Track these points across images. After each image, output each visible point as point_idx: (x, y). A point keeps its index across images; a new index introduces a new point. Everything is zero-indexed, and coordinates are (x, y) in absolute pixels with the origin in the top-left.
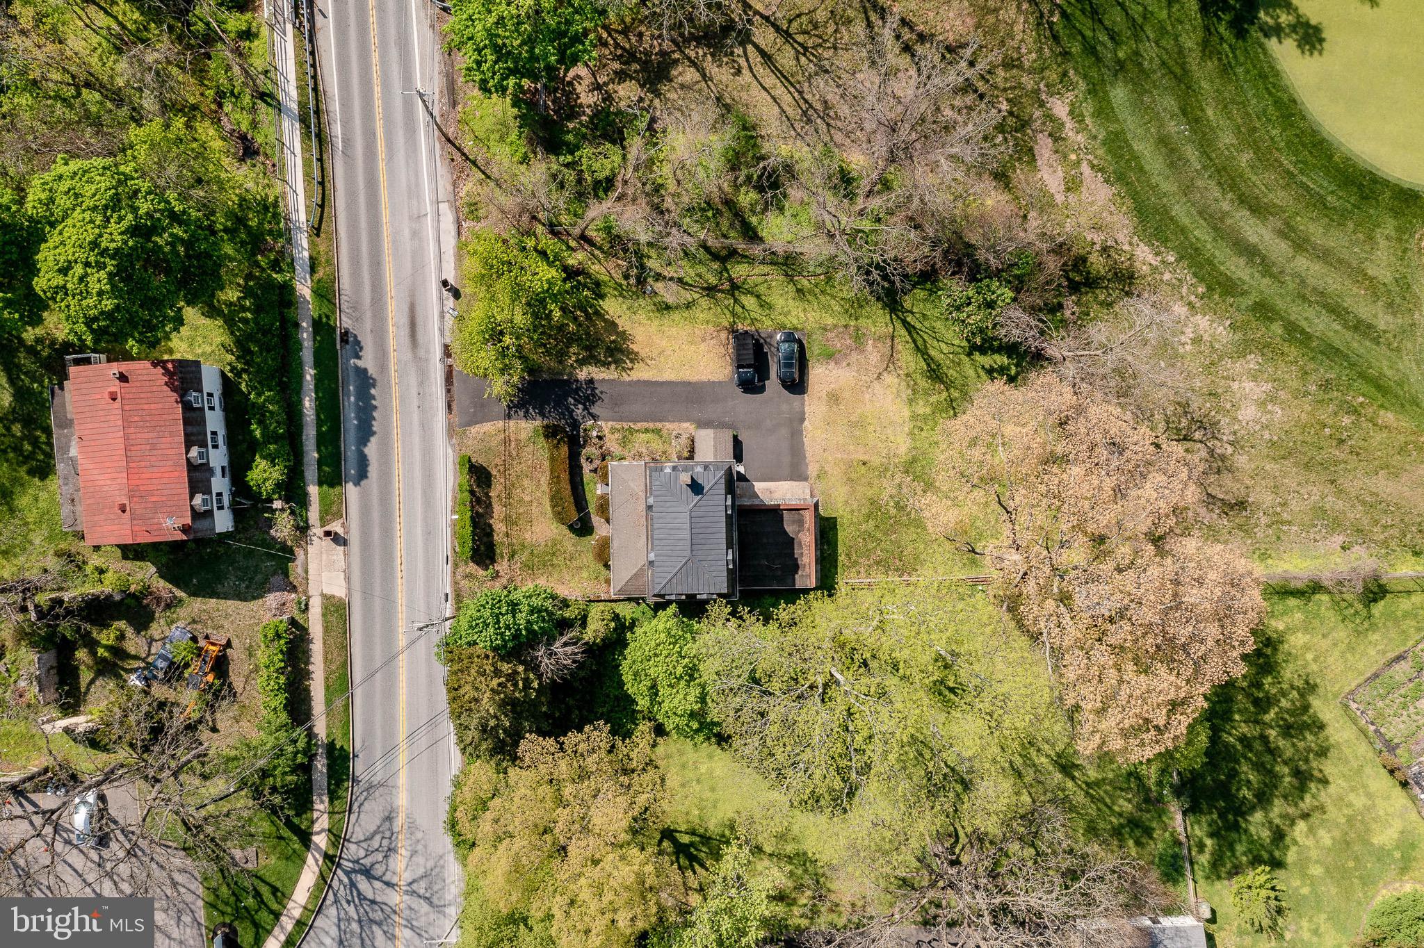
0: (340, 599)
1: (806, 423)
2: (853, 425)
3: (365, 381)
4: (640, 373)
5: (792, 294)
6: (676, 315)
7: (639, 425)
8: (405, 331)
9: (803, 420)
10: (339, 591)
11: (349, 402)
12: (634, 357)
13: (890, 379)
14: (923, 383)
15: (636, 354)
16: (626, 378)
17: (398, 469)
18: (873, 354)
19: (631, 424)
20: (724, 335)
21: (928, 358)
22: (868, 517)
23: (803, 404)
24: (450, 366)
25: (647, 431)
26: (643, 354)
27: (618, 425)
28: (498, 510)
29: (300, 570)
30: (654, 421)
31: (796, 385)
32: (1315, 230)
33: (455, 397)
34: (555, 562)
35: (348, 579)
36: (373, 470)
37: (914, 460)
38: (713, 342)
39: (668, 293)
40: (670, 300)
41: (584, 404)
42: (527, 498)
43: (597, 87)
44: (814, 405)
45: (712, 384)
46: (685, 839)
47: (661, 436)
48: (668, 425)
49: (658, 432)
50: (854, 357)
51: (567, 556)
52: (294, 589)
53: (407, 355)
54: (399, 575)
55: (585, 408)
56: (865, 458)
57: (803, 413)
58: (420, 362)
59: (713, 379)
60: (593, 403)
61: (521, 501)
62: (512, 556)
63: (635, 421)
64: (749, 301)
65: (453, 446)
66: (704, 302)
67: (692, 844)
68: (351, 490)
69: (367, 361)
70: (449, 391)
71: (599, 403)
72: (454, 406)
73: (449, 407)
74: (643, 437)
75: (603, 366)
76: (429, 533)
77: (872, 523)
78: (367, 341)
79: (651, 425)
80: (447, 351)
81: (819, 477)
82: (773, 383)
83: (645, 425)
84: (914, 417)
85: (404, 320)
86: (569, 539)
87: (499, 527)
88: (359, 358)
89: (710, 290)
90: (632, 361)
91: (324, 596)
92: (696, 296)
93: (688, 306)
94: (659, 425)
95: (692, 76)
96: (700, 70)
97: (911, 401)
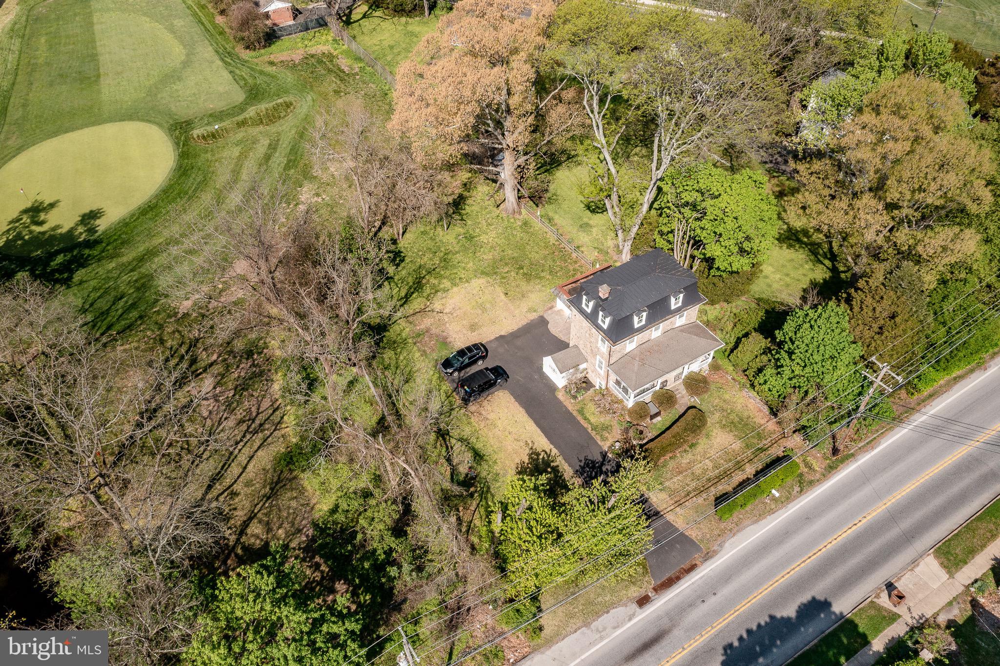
0: (936, 557)
1: (503, 333)
2: (484, 310)
4: (543, 443)
5: (411, 384)
6: (479, 446)
7: (586, 425)
9: (502, 337)
10: (931, 565)
12: (534, 455)
14: (427, 290)
15: (530, 455)
16: (555, 451)
17: (781, 580)
18: (427, 322)
19: (589, 430)
20: (472, 407)
21: (408, 295)
22: (541, 278)
23: (491, 342)
24: (655, 590)
25: (585, 419)
26: (527, 451)
27: (598, 438)
28: (738, 477)
29: (955, 611)
30: (574, 418)
32: (222, 179)
33: (678, 568)
34: (737, 419)
35: (915, 562)
36: (805, 598)
38: (483, 412)
39: (464, 461)
40: (468, 456)
41: (600, 467)
42: (709, 464)
44: (486, 335)
45: (518, 398)
46: (827, 262)
47: (582, 408)
48: (570, 408)
49: (581, 412)
50: (434, 331)
51: (725, 414)
52: (975, 603)
53: (678, 633)
54: (864, 521)
55: (602, 464)
56: (503, 297)
57: (497, 339)
58: (672, 619)
59: (513, 400)
60: (593, 462)
61: (716, 467)
62: (762, 450)
63: (585, 429)
64: (434, 407)
65: (721, 546)
66: (454, 433)
67: (825, 257)
68: (842, 606)
70: (678, 578)
71: (589, 458)
72: (686, 565)
73: (693, 568)
74: (593, 420)
75: (558, 472)
76: (807, 518)
77: (542, 274)
79: (579, 418)
80: (643, 601)
81: (535, 311)
82: (489, 364)
83: (582, 422)
84: (455, 285)
85: (646, 657)
86: (712, 419)
87: (750, 470)
90: (538, 454)
91: (951, 574)
92: (453, 441)
93: (465, 442)
94: (575, 413)
95: (255, 528)
96: (246, 524)
97: (446, 290)
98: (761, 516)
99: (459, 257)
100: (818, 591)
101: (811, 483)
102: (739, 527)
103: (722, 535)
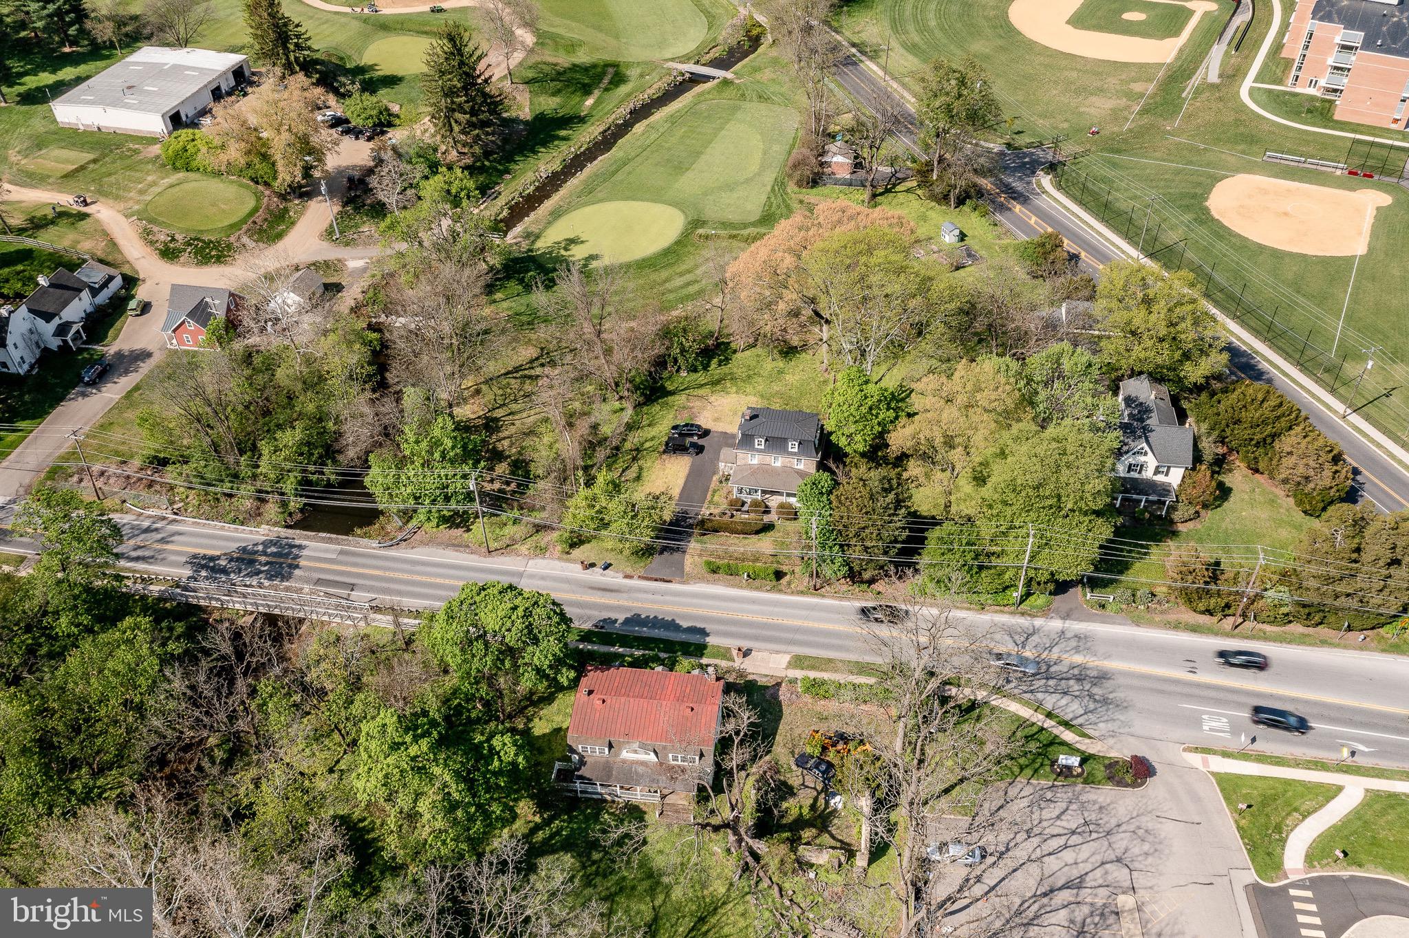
0: (792, 658)
3: (635, 620)
4: (676, 492)
5: (650, 428)
6: (644, 474)
7: (709, 497)
8: (608, 594)
9: (726, 433)
10: (787, 658)
11: (645, 631)
13: (712, 399)
14: (719, 387)
15: (662, 492)
16: (676, 498)
17: (701, 612)
18: (697, 404)
19: (707, 501)
20: (664, 456)
21: (706, 384)
23: (717, 431)
24: (640, 577)
25: (712, 495)
26: (664, 490)
27: (705, 506)
29: (764, 680)
31: (706, 433)
32: (683, 267)
33: (662, 577)
34: (787, 542)
35: (778, 652)
36: (699, 625)
37: (762, 396)
38: (667, 462)
39: (631, 473)
40: (634, 475)
42: (742, 550)
43: (492, 481)
44: (718, 427)
45: (693, 465)
48: (712, 485)
49: (715, 491)
50: (695, 410)
51: (786, 536)
52: (779, 684)
53: (625, 595)
54: (780, 621)
57: (721, 432)
58: (630, 590)
59: (689, 465)
60: (688, 514)
61: (742, 554)
63: (705, 498)
64: (647, 445)
65: (694, 583)
66: (640, 462)
68: (711, 640)
69: (621, 617)
70: (657, 580)
71: (688, 512)
72: (668, 579)
73: (670, 581)
74: (716, 498)
76: (754, 601)
78: (605, 615)
79: (710, 493)
80: (628, 576)
82: (701, 442)
83: (709, 495)
84: (737, 393)
85: (600, 593)
86: (774, 534)
88: (616, 620)
89: (634, 459)
90: (666, 494)
91: (787, 668)
92: (636, 465)
93: (641, 469)
94: (711, 490)
95: (506, 443)
96: (504, 438)
97: (728, 393)
98: (733, 586)
99: (760, 379)
100: (709, 628)
101: (780, 591)
102: (715, 582)
103: (701, 579)
